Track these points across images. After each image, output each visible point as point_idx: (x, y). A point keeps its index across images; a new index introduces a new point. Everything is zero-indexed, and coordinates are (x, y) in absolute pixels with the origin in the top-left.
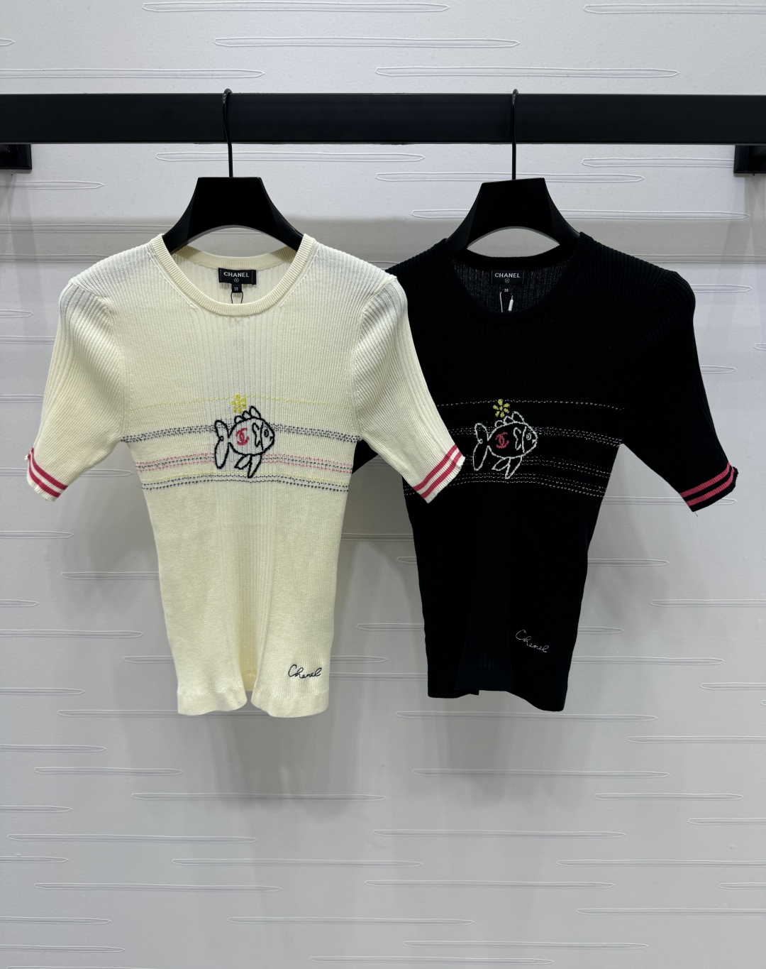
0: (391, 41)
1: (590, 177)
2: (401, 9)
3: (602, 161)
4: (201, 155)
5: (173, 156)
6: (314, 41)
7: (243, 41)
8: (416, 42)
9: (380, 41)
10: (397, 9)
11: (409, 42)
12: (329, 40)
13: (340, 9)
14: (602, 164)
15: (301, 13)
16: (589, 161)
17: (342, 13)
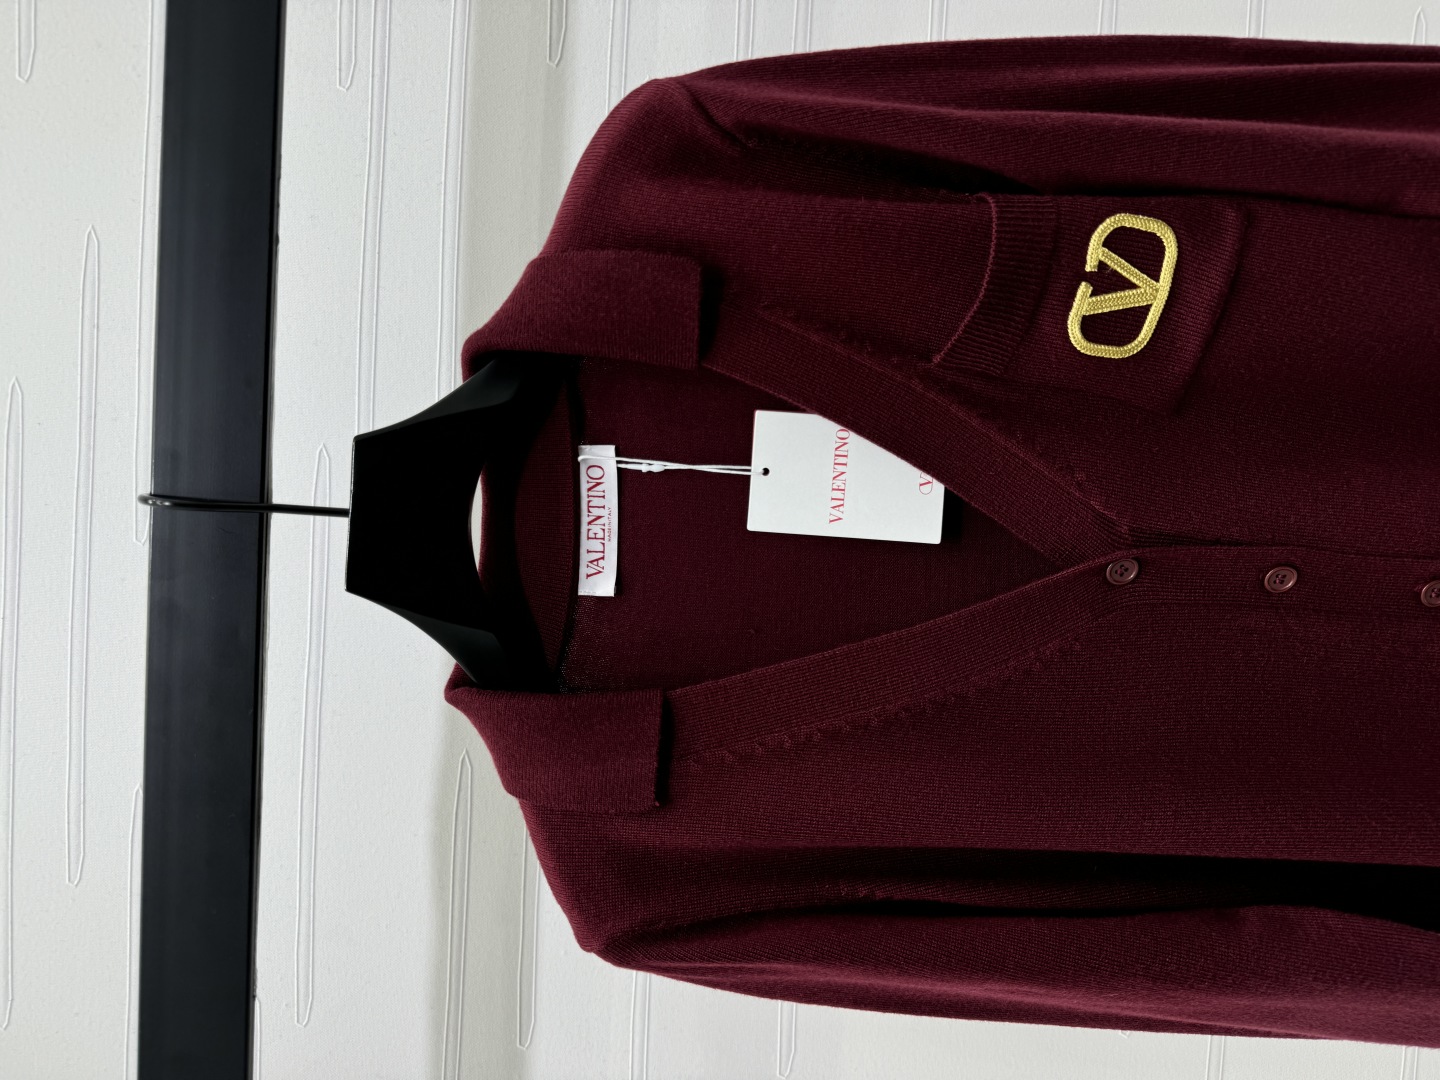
0: (81, 510)
1: (377, 71)
2: (17, 484)
3: (344, 45)
4: (303, 931)
5: (302, 991)
6: (75, 674)
7: (72, 826)
8: (83, 453)
9: (80, 532)
10: (16, 492)
11: (82, 468)
12: (75, 641)
13: (12, 612)
14: (350, 44)
15: (20, 699)
16: (343, 74)
17: (21, 611)
